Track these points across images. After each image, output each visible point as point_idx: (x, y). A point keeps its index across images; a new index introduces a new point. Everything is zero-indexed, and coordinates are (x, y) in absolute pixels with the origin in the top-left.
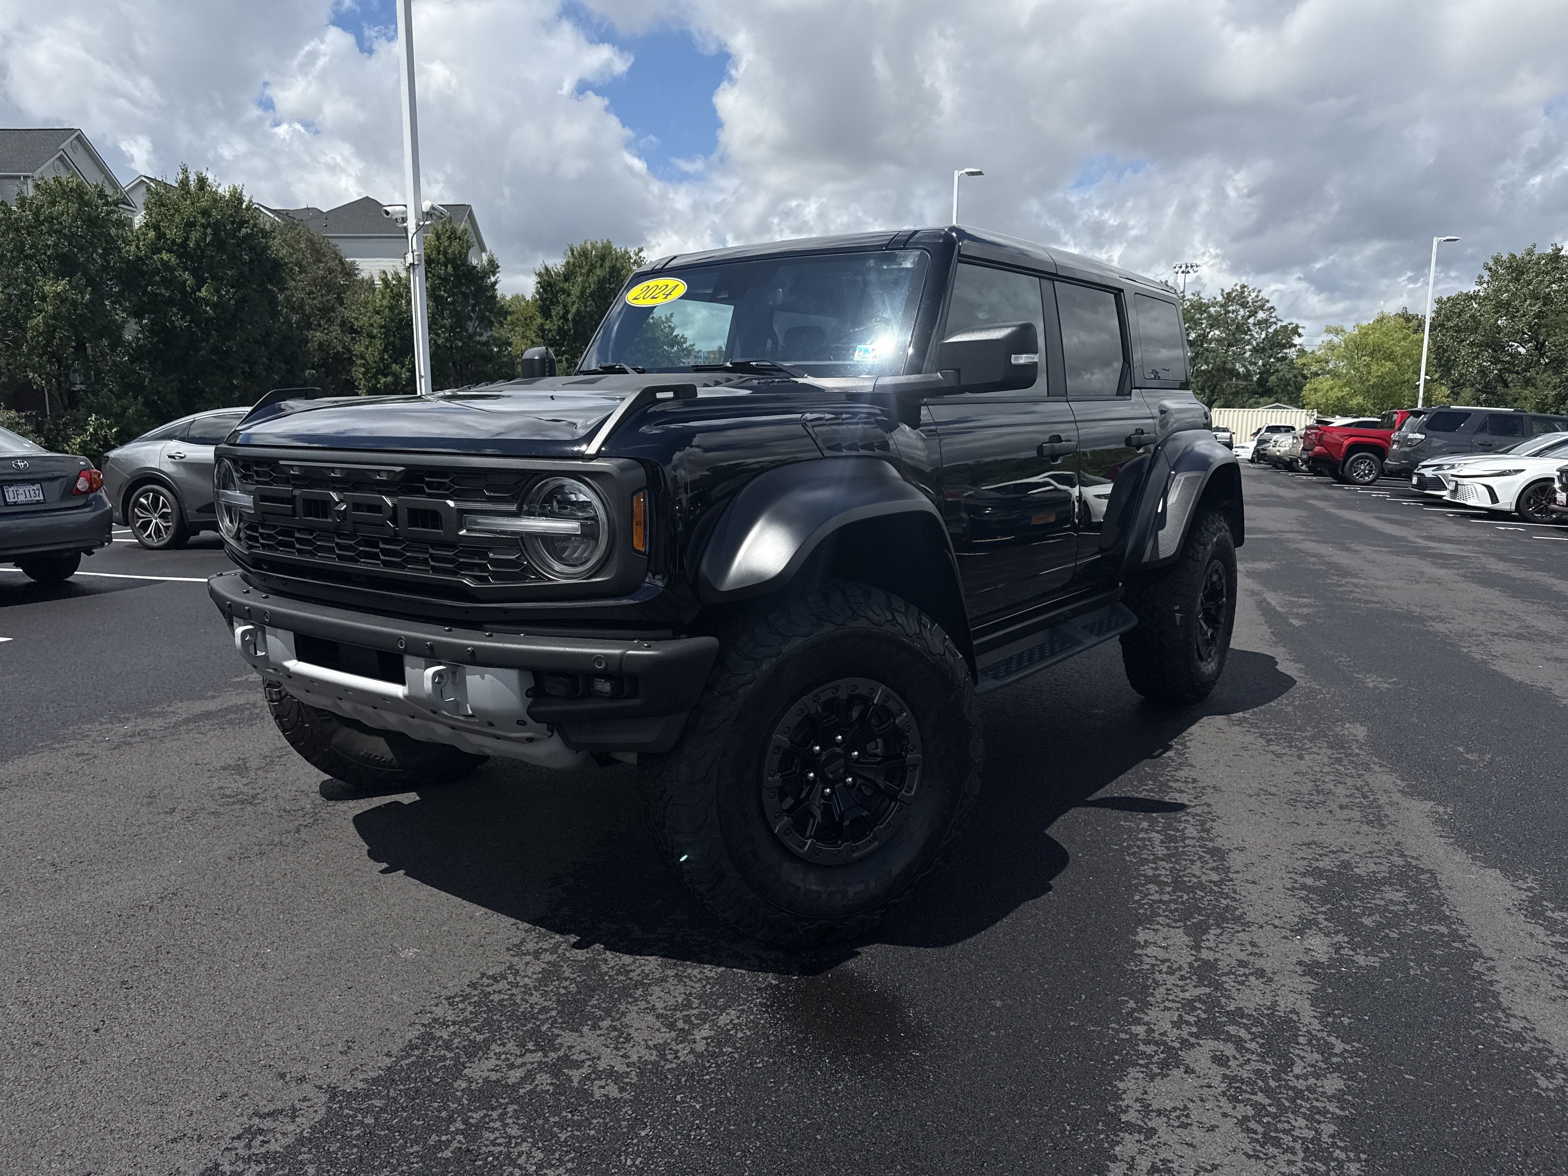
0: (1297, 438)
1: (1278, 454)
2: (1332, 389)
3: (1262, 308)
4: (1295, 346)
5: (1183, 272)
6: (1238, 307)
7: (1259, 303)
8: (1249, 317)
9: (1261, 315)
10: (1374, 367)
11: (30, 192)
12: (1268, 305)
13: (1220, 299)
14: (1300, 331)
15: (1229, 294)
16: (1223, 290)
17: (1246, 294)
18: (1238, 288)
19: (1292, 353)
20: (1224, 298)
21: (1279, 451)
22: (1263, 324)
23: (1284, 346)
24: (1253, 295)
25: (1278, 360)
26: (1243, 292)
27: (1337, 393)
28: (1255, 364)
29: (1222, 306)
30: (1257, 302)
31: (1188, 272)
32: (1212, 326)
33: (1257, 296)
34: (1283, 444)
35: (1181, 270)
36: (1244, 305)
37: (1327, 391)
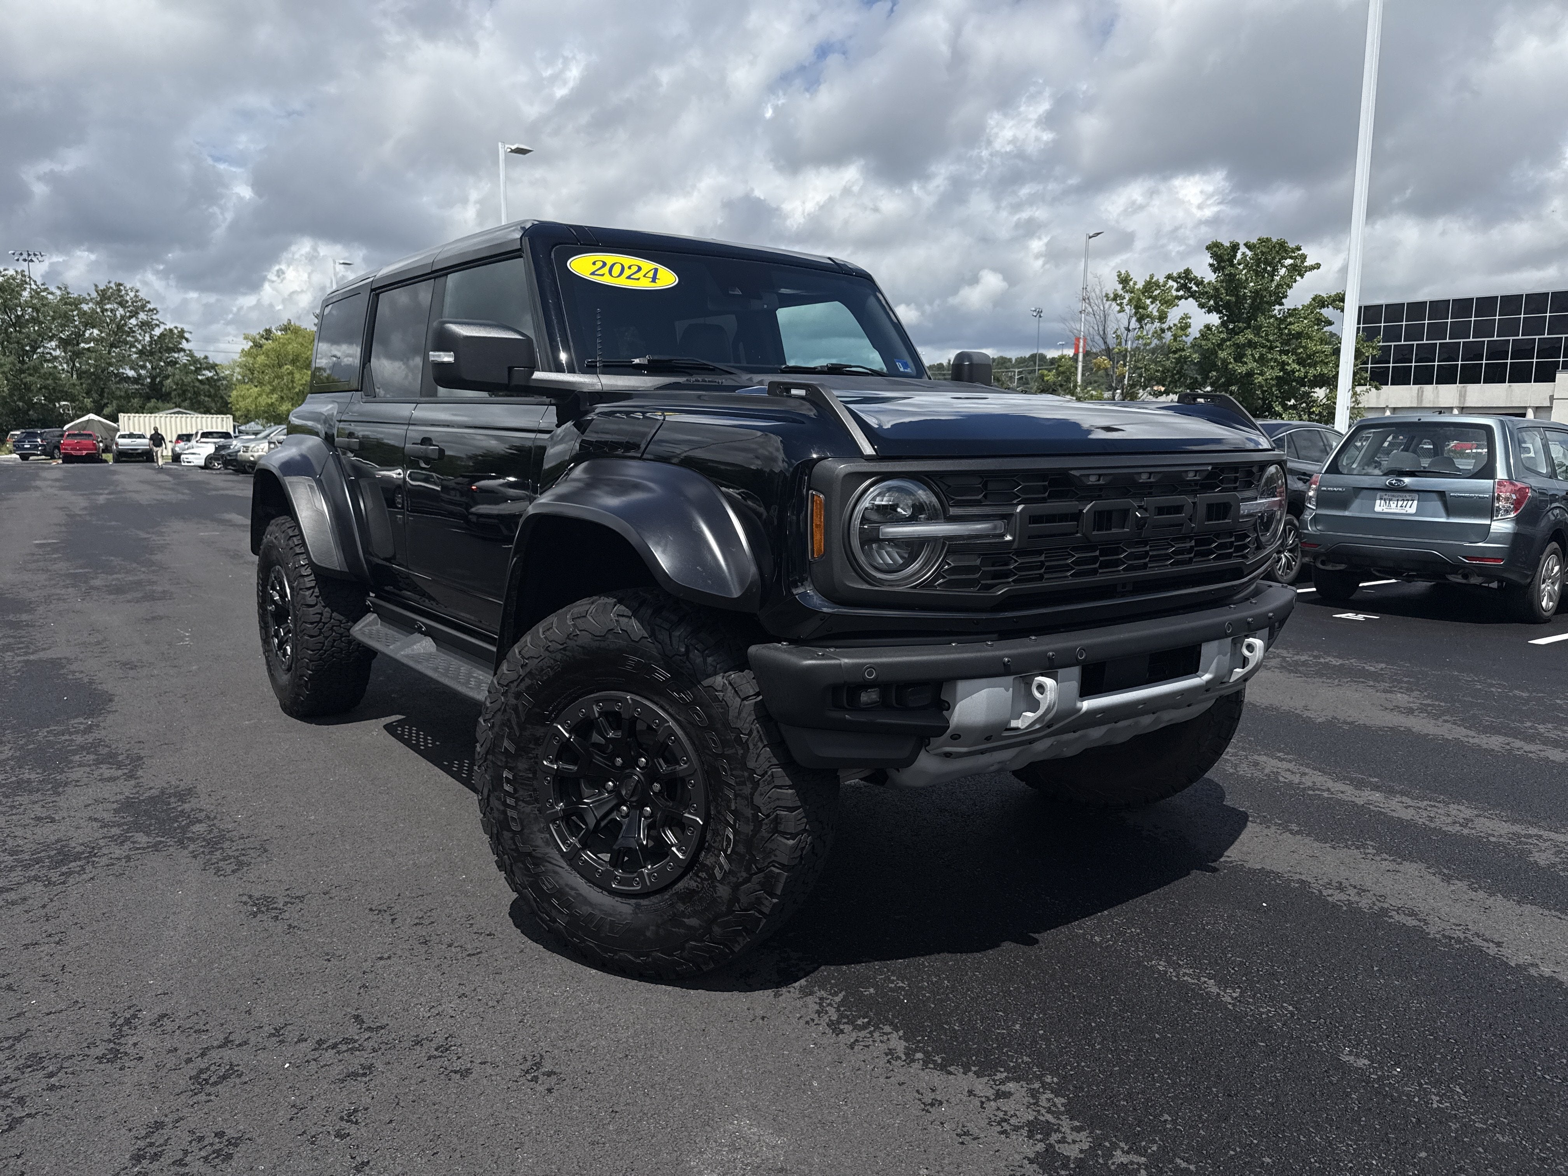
2: (260, 395)
3: (143, 308)
4: (184, 351)
5: (25, 260)
6: (116, 306)
7: (139, 304)
8: (130, 317)
9: (142, 316)
10: (297, 376)
12: (149, 306)
13: (94, 295)
14: (186, 335)
15: (104, 291)
16: (96, 286)
17: (123, 292)
18: (112, 285)
19: (183, 359)
20: (99, 294)
22: (146, 326)
23: (170, 350)
24: (132, 294)
25: (168, 364)
26: (119, 290)
27: (264, 400)
28: (143, 367)
29: (97, 303)
30: (137, 302)
31: (32, 261)
32: (86, 325)
33: (136, 296)
35: (21, 258)
36: (122, 304)
37: (256, 398)
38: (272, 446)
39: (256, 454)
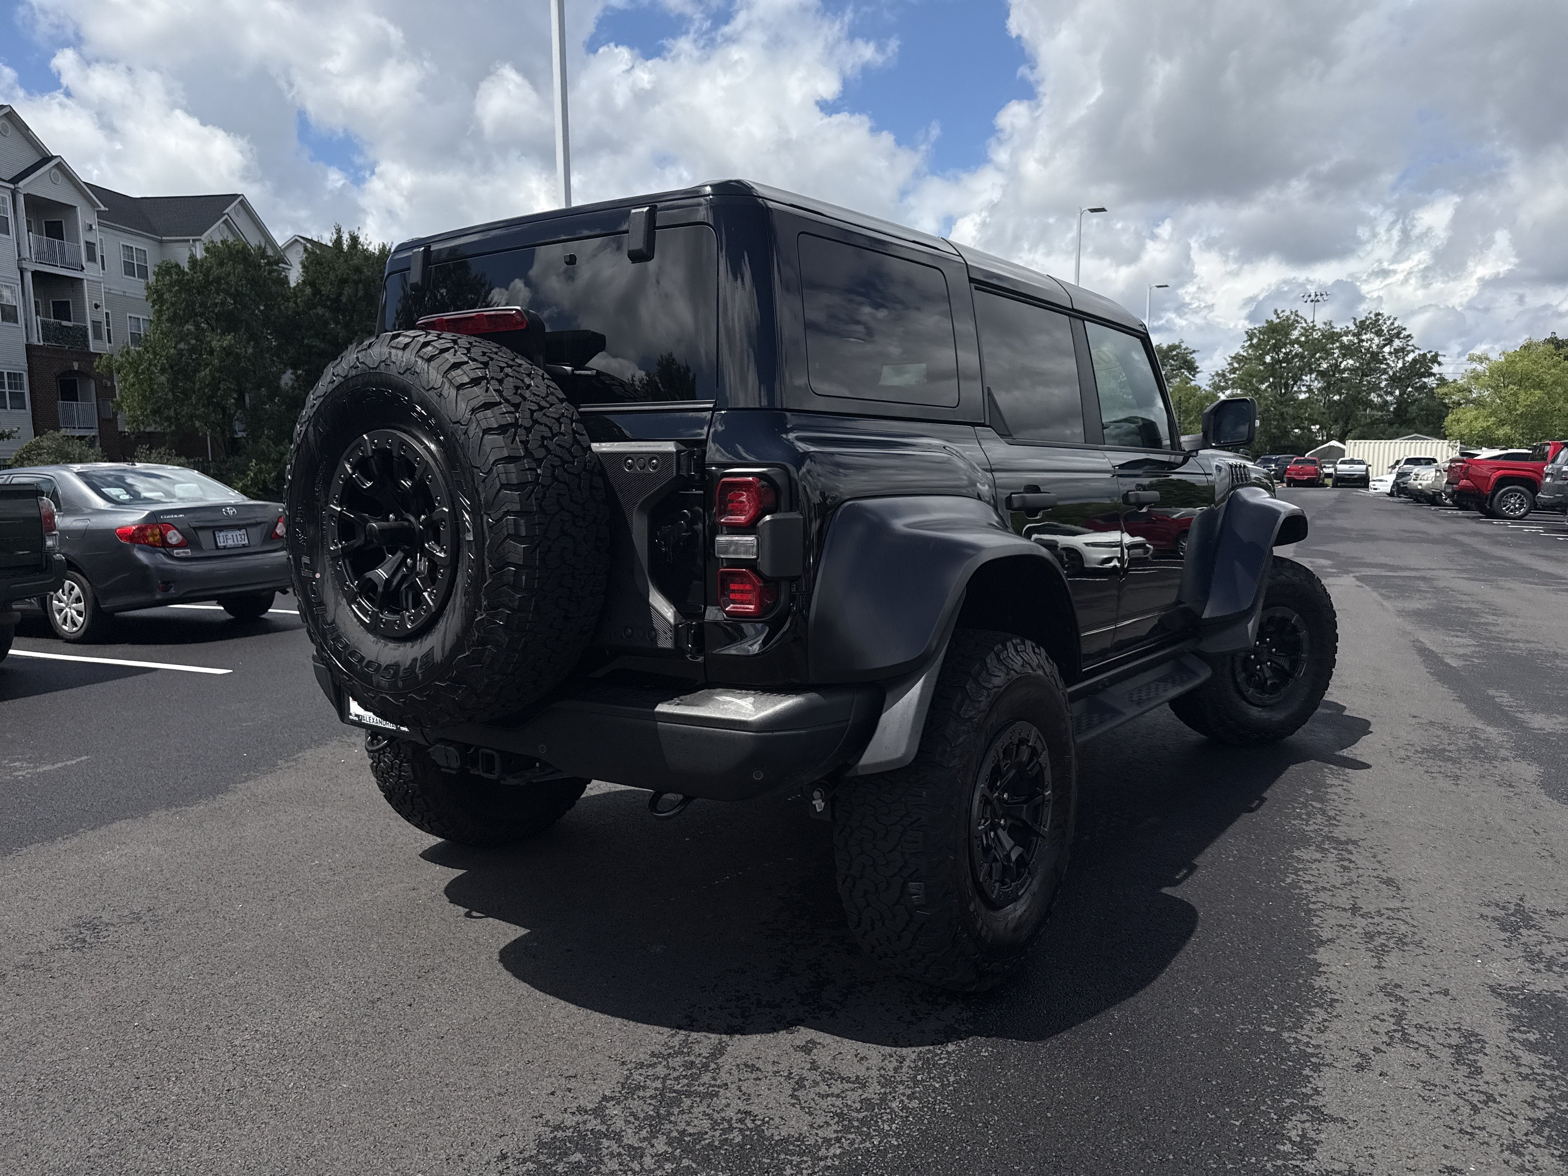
0: (1440, 471)
1: (1420, 487)
2: (1476, 419)
3: (1398, 335)
4: (1434, 375)
5: (1312, 301)
6: (1372, 336)
7: (1395, 331)
8: (1385, 345)
9: (1397, 343)
10: (1522, 396)
11: (200, 254)
12: (1405, 333)
13: (1352, 327)
14: (1440, 359)
15: (1362, 322)
16: (1355, 319)
17: (1381, 322)
18: (1372, 316)
19: (1431, 382)
20: (1357, 326)
21: (1420, 484)
22: (1400, 352)
23: (1423, 375)
24: (1389, 323)
25: (1416, 389)
26: (1377, 320)
27: (1480, 424)
28: (1391, 394)
29: (1354, 335)
30: (1393, 330)
31: (1318, 301)
32: (1344, 356)
33: (1392, 324)
34: (1425, 477)
35: (1310, 299)
36: (1379, 333)
37: (1471, 422)
38: (1438, 474)
39: (1424, 483)
